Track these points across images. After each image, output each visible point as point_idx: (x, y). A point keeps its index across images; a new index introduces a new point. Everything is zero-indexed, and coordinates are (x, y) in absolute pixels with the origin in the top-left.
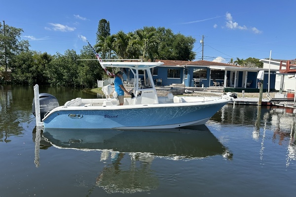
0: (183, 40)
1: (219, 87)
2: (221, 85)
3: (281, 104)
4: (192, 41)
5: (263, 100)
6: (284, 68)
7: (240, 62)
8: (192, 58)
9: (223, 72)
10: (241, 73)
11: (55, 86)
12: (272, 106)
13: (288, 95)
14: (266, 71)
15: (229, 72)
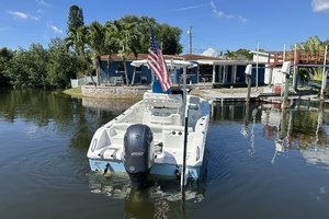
0: (169, 30)
1: (208, 84)
2: (210, 81)
3: (268, 99)
4: (179, 32)
5: (252, 96)
6: (272, 61)
7: (230, 54)
8: (180, 51)
9: (212, 66)
10: (230, 67)
11: (19, 87)
12: (260, 101)
13: (276, 89)
14: (254, 65)
15: (217, 67)
